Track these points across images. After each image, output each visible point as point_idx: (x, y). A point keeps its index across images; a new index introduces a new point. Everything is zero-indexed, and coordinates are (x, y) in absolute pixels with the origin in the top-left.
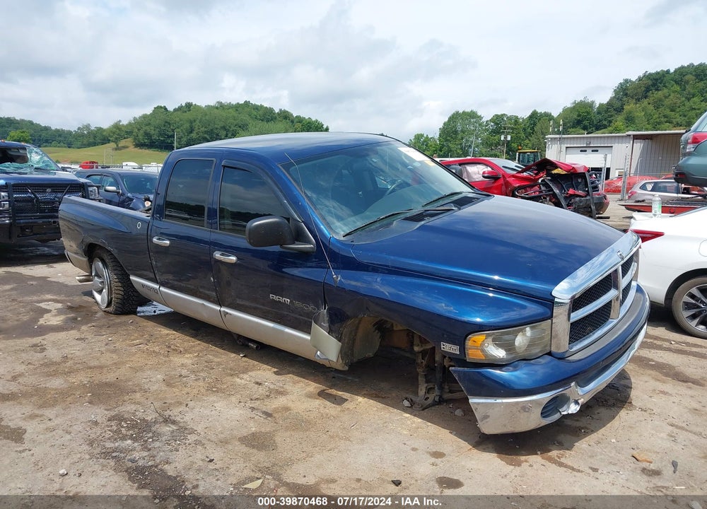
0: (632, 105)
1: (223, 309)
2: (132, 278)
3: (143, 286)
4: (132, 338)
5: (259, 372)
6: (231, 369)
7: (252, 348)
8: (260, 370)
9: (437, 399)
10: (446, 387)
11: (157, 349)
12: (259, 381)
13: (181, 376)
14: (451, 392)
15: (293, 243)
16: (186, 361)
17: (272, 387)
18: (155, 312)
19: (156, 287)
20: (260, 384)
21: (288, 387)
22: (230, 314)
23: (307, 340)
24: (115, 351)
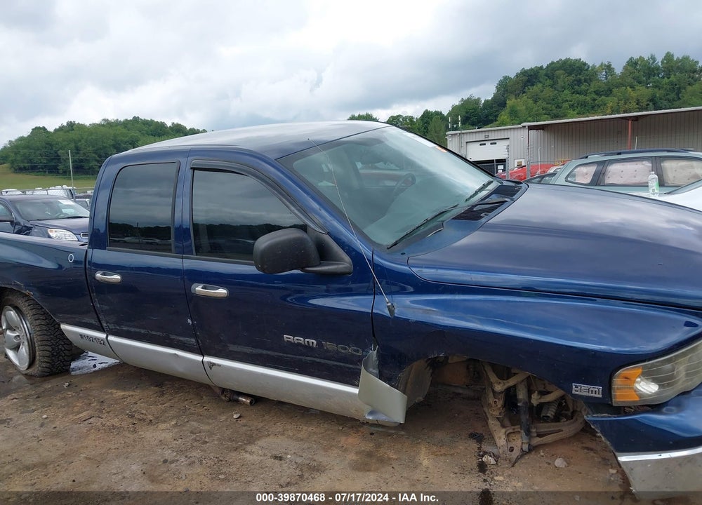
0: (513, 100)
1: (207, 359)
2: (64, 327)
3: (82, 336)
4: (76, 409)
5: (270, 439)
6: (231, 440)
7: (244, 403)
8: (269, 435)
9: (526, 447)
10: (534, 430)
11: (116, 422)
12: (277, 453)
13: (165, 461)
14: (539, 435)
15: (320, 265)
16: (164, 435)
17: (299, 460)
18: (95, 366)
19: (103, 336)
20: (281, 459)
21: (321, 458)
22: (219, 366)
23: (354, 394)
24: (56, 435)
